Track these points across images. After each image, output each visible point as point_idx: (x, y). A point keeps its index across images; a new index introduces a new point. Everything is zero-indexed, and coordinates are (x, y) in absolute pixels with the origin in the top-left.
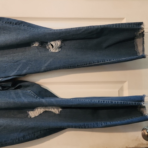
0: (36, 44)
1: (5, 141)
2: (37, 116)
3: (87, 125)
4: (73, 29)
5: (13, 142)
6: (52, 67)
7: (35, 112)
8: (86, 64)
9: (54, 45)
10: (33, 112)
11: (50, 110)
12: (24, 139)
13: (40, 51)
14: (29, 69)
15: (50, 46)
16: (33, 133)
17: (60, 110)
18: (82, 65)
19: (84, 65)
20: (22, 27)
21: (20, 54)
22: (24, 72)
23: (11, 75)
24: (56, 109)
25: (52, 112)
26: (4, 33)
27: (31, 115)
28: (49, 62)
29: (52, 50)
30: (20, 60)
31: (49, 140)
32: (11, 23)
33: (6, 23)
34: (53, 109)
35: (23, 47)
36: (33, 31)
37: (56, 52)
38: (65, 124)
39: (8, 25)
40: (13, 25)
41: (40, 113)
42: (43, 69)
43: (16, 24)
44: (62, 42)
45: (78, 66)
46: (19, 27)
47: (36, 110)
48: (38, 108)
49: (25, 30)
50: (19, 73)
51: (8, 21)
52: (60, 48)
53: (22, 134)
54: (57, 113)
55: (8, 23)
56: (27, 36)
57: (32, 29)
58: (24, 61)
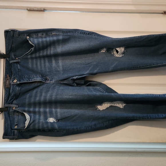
0: (103, 51)
1: (80, 128)
2: (105, 109)
3: (149, 116)
4: (136, 37)
5: (86, 129)
6: (118, 68)
7: (102, 106)
8: (147, 66)
9: (119, 51)
10: (101, 106)
11: (115, 105)
12: (95, 127)
13: (107, 56)
14: (99, 69)
15: (115, 52)
16: (102, 122)
17: (124, 105)
18: (144, 66)
19: (145, 66)
20: (94, 37)
21: (91, 58)
22: (95, 71)
23: (85, 74)
24: (120, 105)
25: (117, 107)
26: (79, 41)
27: (99, 109)
28: (115, 64)
29: (117, 55)
30: (91, 63)
31: (114, 132)
32: (84, 33)
33: (80, 33)
34: (118, 104)
35: (92, 53)
36: (103, 39)
37: (120, 57)
38: (131, 115)
39: (82, 35)
40: (86, 35)
41: (107, 107)
42: (110, 69)
43: (88, 34)
44: (125, 49)
45: (140, 67)
46: (91, 36)
47: (103, 104)
48: (105, 103)
49: (96, 38)
50: (91, 72)
51: (83, 32)
52: (123, 53)
53: (93, 123)
54: (122, 107)
55: (82, 33)
56: (98, 43)
57: (101, 38)
58: (95, 63)
